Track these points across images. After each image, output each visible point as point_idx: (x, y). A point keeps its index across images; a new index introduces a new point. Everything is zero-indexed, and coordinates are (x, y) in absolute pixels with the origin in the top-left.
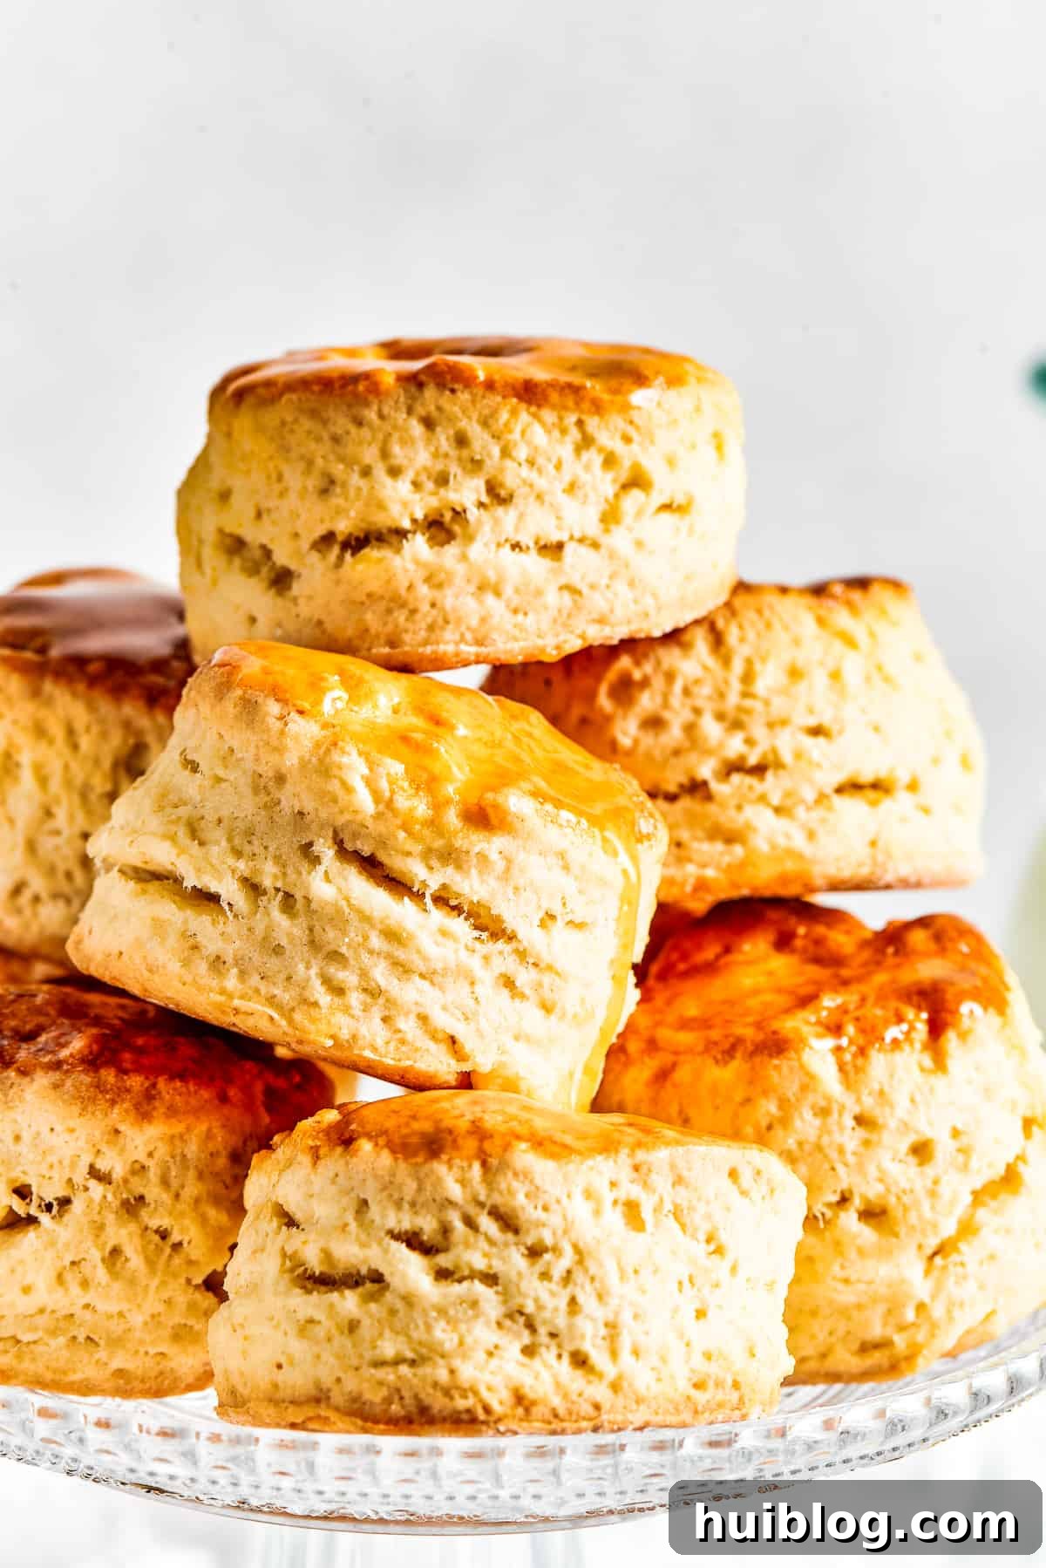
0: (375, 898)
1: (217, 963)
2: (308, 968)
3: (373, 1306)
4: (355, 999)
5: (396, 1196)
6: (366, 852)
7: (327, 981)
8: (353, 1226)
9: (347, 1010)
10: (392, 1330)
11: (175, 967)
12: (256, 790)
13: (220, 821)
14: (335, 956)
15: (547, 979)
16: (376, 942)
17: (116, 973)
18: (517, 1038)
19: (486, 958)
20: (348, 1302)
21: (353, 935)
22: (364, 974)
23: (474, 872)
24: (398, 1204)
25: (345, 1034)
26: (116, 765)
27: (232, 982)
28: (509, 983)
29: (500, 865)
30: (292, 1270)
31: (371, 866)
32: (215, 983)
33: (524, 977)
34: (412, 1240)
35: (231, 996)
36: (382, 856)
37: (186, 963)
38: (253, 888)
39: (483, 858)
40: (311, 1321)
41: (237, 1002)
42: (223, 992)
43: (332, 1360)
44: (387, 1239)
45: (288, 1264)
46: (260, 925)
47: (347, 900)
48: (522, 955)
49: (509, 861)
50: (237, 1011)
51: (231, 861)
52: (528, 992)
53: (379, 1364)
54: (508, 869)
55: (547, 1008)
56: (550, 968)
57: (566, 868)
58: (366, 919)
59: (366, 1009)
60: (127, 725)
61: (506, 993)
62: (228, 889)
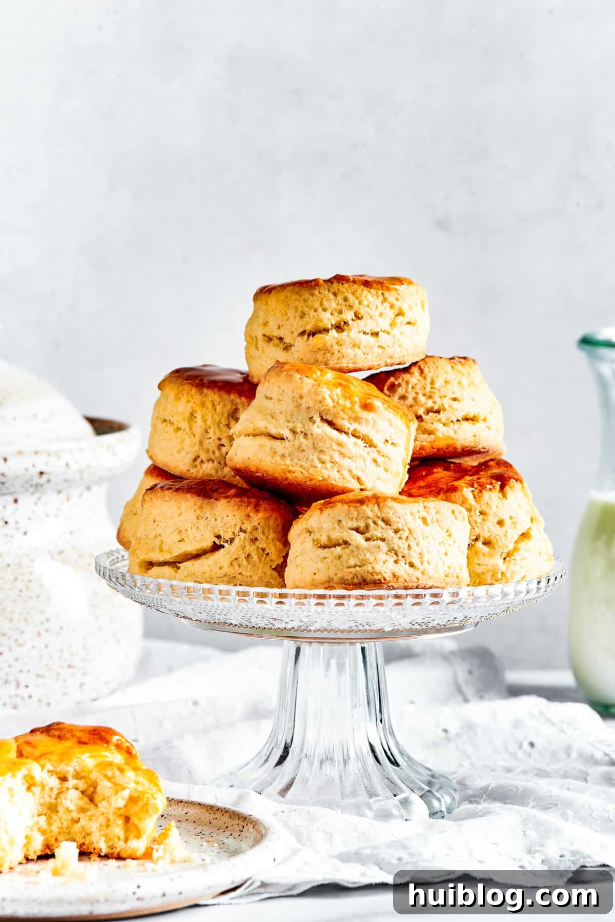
0: (335, 433)
1: (283, 456)
2: (313, 456)
3: (346, 550)
4: (329, 465)
5: (351, 517)
6: (330, 418)
7: (319, 459)
8: (337, 527)
9: (326, 468)
10: (353, 556)
11: (269, 458)
12: (293, 402)
13: (281, 413)
14: (322, 451)
15: (386, 460)
16: (335, 446)
17: (247, 465)
18: (378, 479)
19: (368, 453)
20: (339, 549)
21: (327, 444)
22: (331, 457)
23: (364, 425)
24: (352, 519)
25: (326, 476)
26: (228, 416)
27: (288, 462)
28: (375, 461)
29: (372, 423)
30: (317, 544)
31: (331, 424)
32: (283, 463)
33: (380, 460)
34: (357, 530)
35: (288, 466)
36: (335, 421)
37: (272, 458)
38: (294, 432)
39: (367, 420)
40: (325, 558)
41: (290, 468)
42: (285, 465)
43: (333, 568)
44: (349, 530)
45: (315, 543)
46: (297, 443)
47: (325, 433)
48: (379, 452)
49: (374, 421)
50: (289, 472)
51: (287, 424)
52: (381, 464)
53: (349, 567)
54: (374, 425)
55: (386, 470)
56: (387, 457)
57: (391, 425)
58: (331, 439)
59: (332, 468)
60: (232, 402)
61: (374, 464)
62: (286, 433)
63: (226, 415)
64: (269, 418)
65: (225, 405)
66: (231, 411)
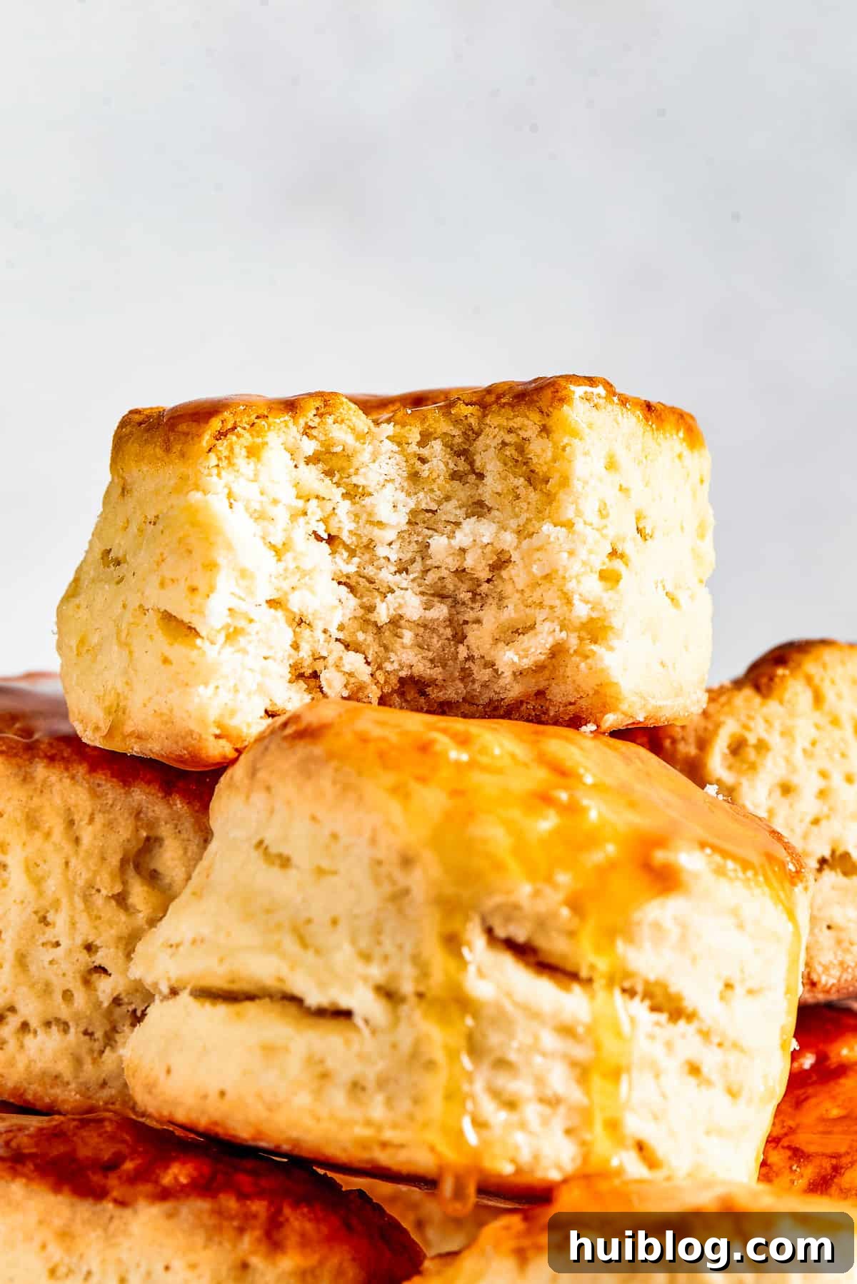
0: (542, 990)
1: (356, 1088)
2: (471, 1082)
4: (532, 1112)
6: (521, 936)
7: (495, 1094)
9: (523, 1126)
11: (303, 1099)
12: (377, 881)
13: (335, 922)
14: (502, 1064)
15: (733, 1057)
16: (549, 1040)
17: (217, 1116)
18: (708, 1133)
19: (669, 1045)
21: (522, 1037)
22: (540, 1081)
23: (647, 945)
25: (525, 1156)
27: (377, 1110)
28: (694, 1070)
29: (674, 932)
31: (523, 951)
32: (357, 1114)
33: (710, 1060)
35: (379, 1128)
36: (541, 942)
37: (318, 1093)
38: (389, 994)
39: (657, 926)
41: (388, 1135)
42: (368, 1123)
46: (405, 1037)
47: (509, 995)
48: (705, 1035)
49: (684, 926)
50: (384, 1145)
51: (360, 967)
52: (714, 1077)
54: (683, 937)
55: (733, 1093)
56: (736, 1046)
57: (741, 926)
58: (534, 1014)
59: (545, 1122)
61: (692, 1081)
62: (362, 1001)
63: (115, 861)
64: (290, 945)
65: (110, 825)
66: (135, 846)
